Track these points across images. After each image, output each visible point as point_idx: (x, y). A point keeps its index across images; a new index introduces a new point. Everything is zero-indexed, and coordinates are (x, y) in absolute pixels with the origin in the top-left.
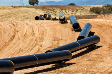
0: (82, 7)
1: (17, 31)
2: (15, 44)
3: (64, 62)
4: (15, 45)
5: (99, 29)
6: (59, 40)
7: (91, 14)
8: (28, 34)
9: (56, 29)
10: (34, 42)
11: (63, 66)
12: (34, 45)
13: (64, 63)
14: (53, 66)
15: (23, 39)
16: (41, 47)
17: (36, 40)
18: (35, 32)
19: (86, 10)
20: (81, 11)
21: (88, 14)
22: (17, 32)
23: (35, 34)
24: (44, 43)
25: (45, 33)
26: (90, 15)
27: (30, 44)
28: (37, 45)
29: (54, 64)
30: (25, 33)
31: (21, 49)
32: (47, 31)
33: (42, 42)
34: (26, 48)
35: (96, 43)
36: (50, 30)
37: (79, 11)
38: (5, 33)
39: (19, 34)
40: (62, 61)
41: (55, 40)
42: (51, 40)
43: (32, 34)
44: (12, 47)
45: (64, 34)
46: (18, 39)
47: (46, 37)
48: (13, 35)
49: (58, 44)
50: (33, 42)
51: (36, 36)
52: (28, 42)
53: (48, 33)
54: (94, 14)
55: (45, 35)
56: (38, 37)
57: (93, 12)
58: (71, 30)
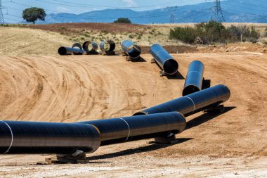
0: (149, 28)
1: (43, 77)
2: (48, 102)
3: (172, 134)
4: (49, 105)
5: (219, 73)
6: (139, 95)
7: (175, 44)
8: (69, 83)
9: (125, 74)
10: (88, 99)
11: (172, 142)
12: (90, 105)
13: (173, 136)
14: (150, 143)
15: (62, 94)
16: (106, 108)
17: (90, 95)
18: (82, 79)
19: (160, 34)
20: (149, 37)
21: (168, 44)
22: (43, 79)
23: (85, 83)
24: (109, 101)
25: (104, 82)
26: (173, 46)
27: (80, 103)
28: (96, 106)
29: (153, 140)
30: (61, 80)
31: (66, 113)
32: (109, 78)
33: (105, 98)
34: (75, 110)
35: (221, 102)
36: (115, 75)
37: (145, 36)
38: (19, 80)
39: (50, 83)
40: (168, 133)
41: (130, 95)
42: (122, 95)
43: (79, 82)
44: (46, 109)
45: (146, 83)
46: (51, 92)
47: (109, 88)
48: (37, 84)
49: (140, 102)
50: (86, 99)
51: (88, 88)
52: (76, 99)
53: (110, 81)
54: (181, 44)
55: (106, 85)
56: (93, 88)
57: (179, 38)
58: (158, 74)
